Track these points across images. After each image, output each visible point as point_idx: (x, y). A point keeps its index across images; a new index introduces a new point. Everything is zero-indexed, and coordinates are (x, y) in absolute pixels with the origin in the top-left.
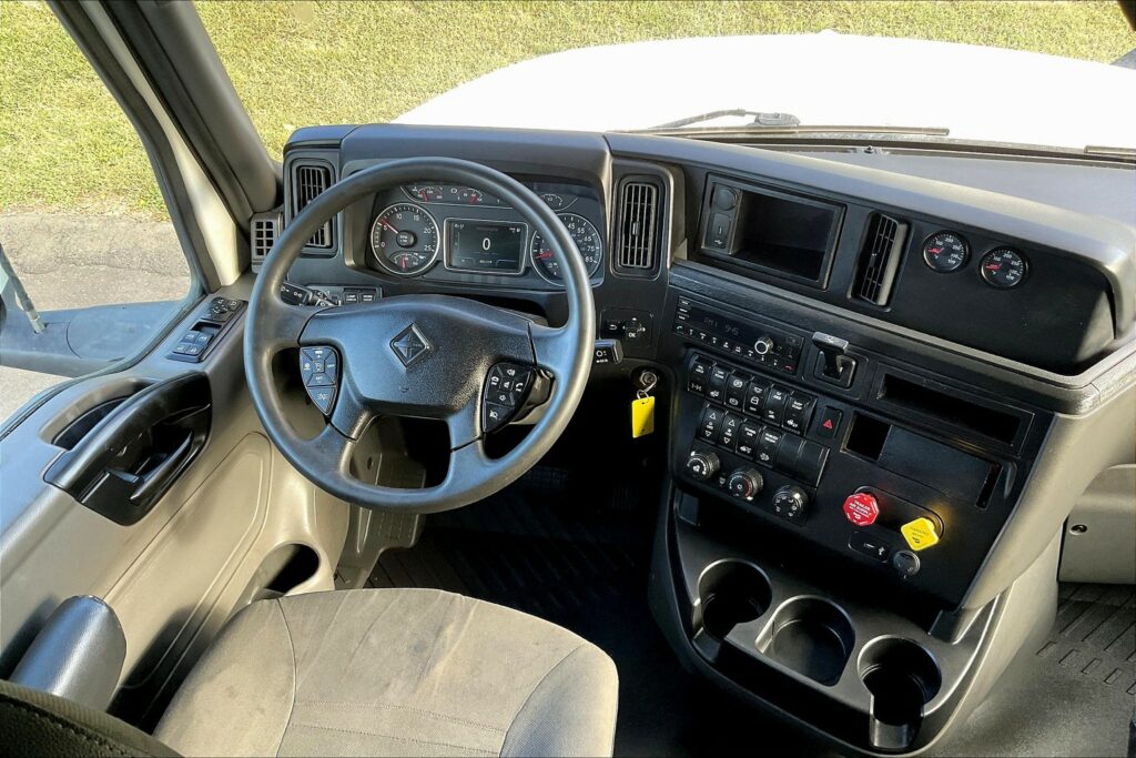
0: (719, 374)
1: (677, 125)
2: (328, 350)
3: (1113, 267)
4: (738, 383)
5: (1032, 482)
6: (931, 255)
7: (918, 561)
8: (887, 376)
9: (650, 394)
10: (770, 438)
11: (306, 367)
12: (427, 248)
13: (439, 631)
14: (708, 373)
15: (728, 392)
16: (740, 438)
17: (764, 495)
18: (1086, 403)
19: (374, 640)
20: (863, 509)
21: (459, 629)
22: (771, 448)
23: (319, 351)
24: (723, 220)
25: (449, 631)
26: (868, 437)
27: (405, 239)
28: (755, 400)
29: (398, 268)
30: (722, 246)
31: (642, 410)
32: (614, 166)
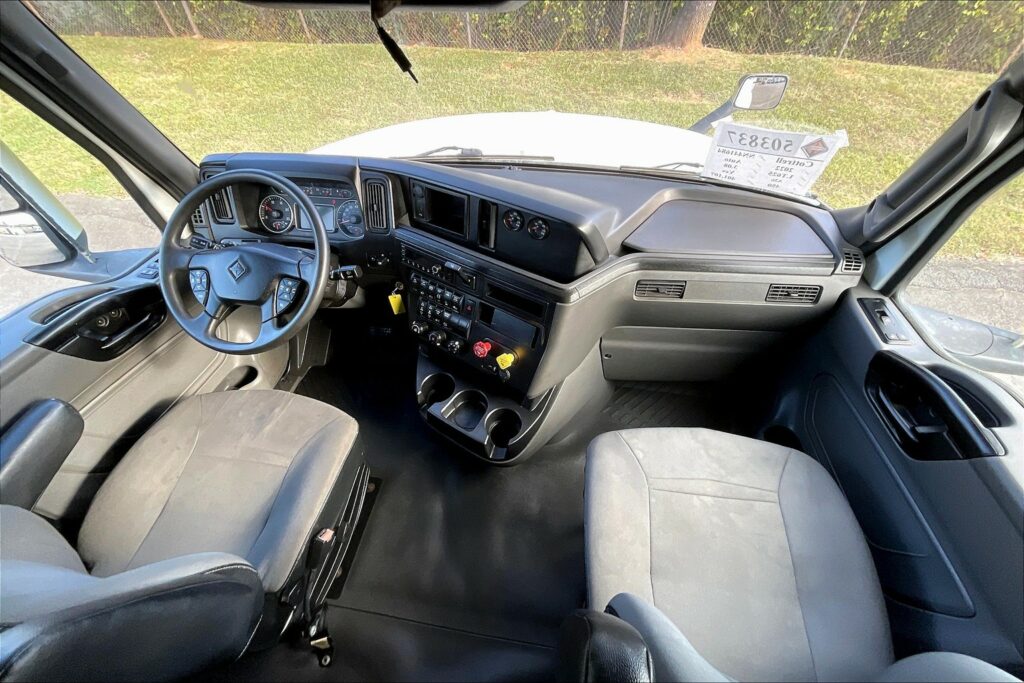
0: (424, 283)
1: (424, 155)
2: (203, 272)
3: (584, 229)
4: (431, 288)
5: (551, 336)
6: (508, 222)
7: (509, 374)
8: (489, 285)
9: (397, 293)
10: (447, 315)
11: (192, 281)
12: (288, 219)
13: (272, 410)
14: (419, 282)
15: (427, 291)
16: (434, 314)
17: (444, 343)
18: (574, 297)
19: (241, 414)
20: (482, 349)
21: (283, 409)
22: (448, 321)
23: (198, 273)
24: (421, 202)
25: (277, 410)
26: (487, 314)
27: (275, 214)
28: (439, 296)
29: (275, 229)
30: (423, 217)
31: (395, 300)
32: (361, 174)
